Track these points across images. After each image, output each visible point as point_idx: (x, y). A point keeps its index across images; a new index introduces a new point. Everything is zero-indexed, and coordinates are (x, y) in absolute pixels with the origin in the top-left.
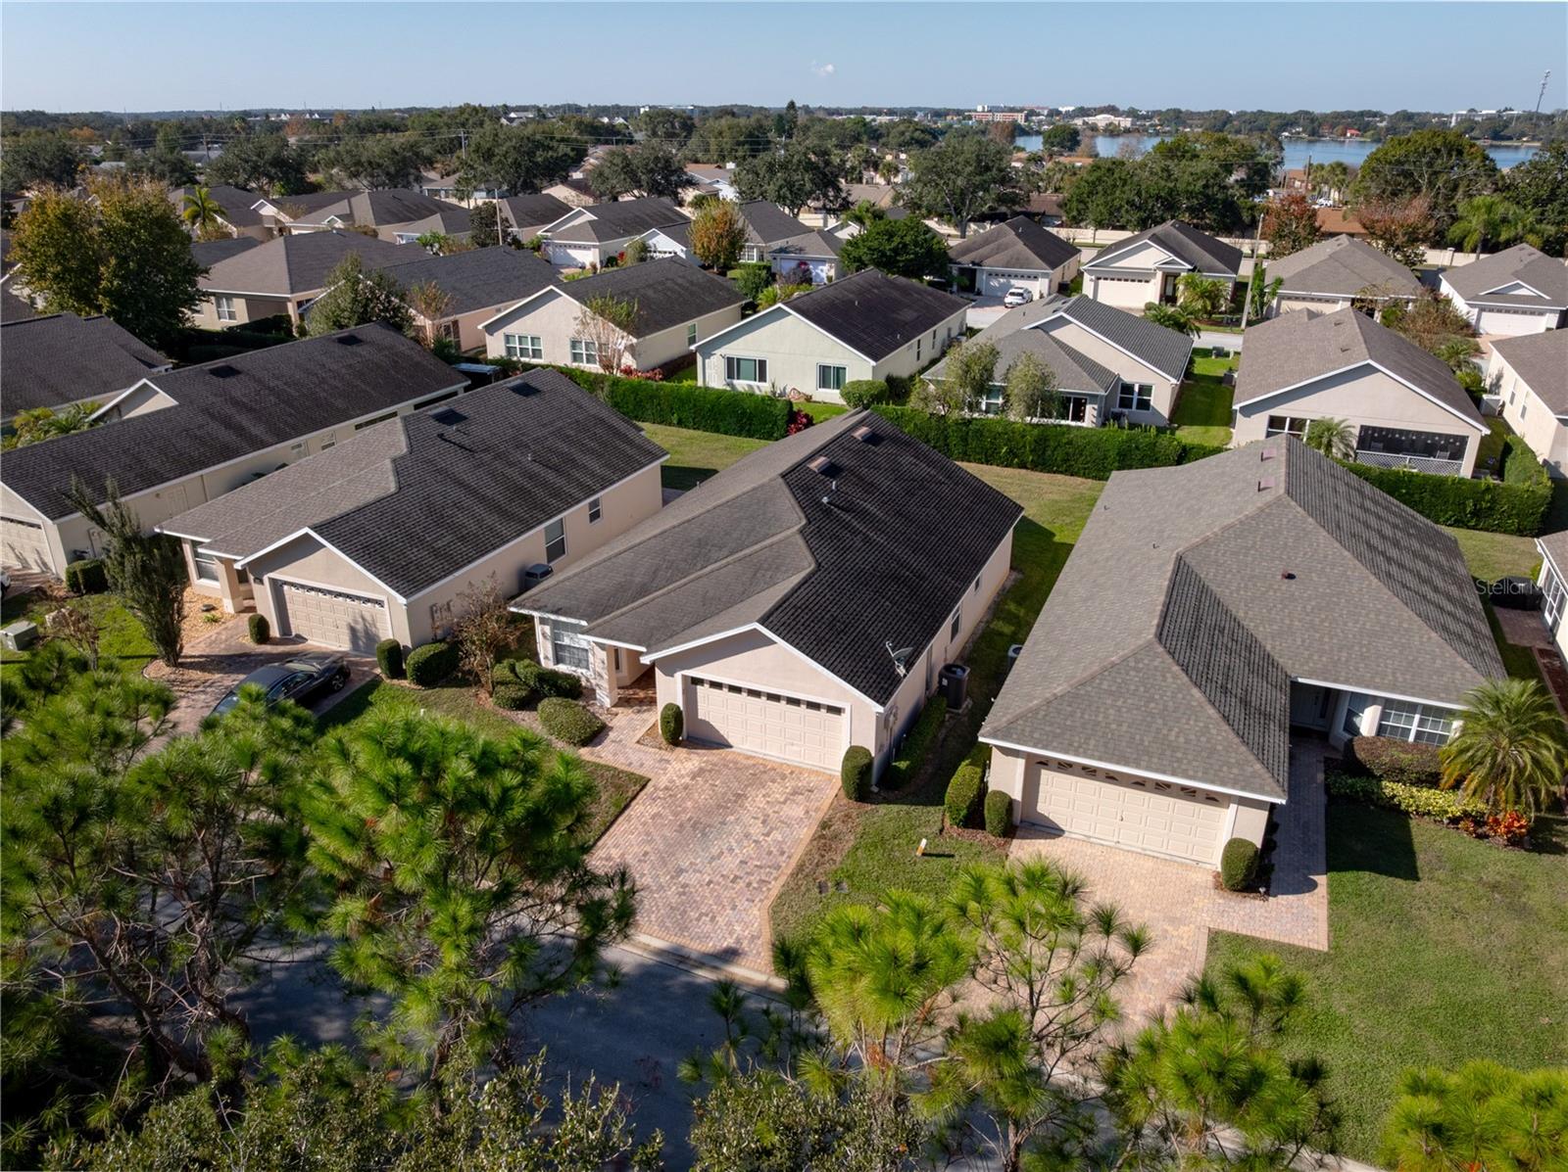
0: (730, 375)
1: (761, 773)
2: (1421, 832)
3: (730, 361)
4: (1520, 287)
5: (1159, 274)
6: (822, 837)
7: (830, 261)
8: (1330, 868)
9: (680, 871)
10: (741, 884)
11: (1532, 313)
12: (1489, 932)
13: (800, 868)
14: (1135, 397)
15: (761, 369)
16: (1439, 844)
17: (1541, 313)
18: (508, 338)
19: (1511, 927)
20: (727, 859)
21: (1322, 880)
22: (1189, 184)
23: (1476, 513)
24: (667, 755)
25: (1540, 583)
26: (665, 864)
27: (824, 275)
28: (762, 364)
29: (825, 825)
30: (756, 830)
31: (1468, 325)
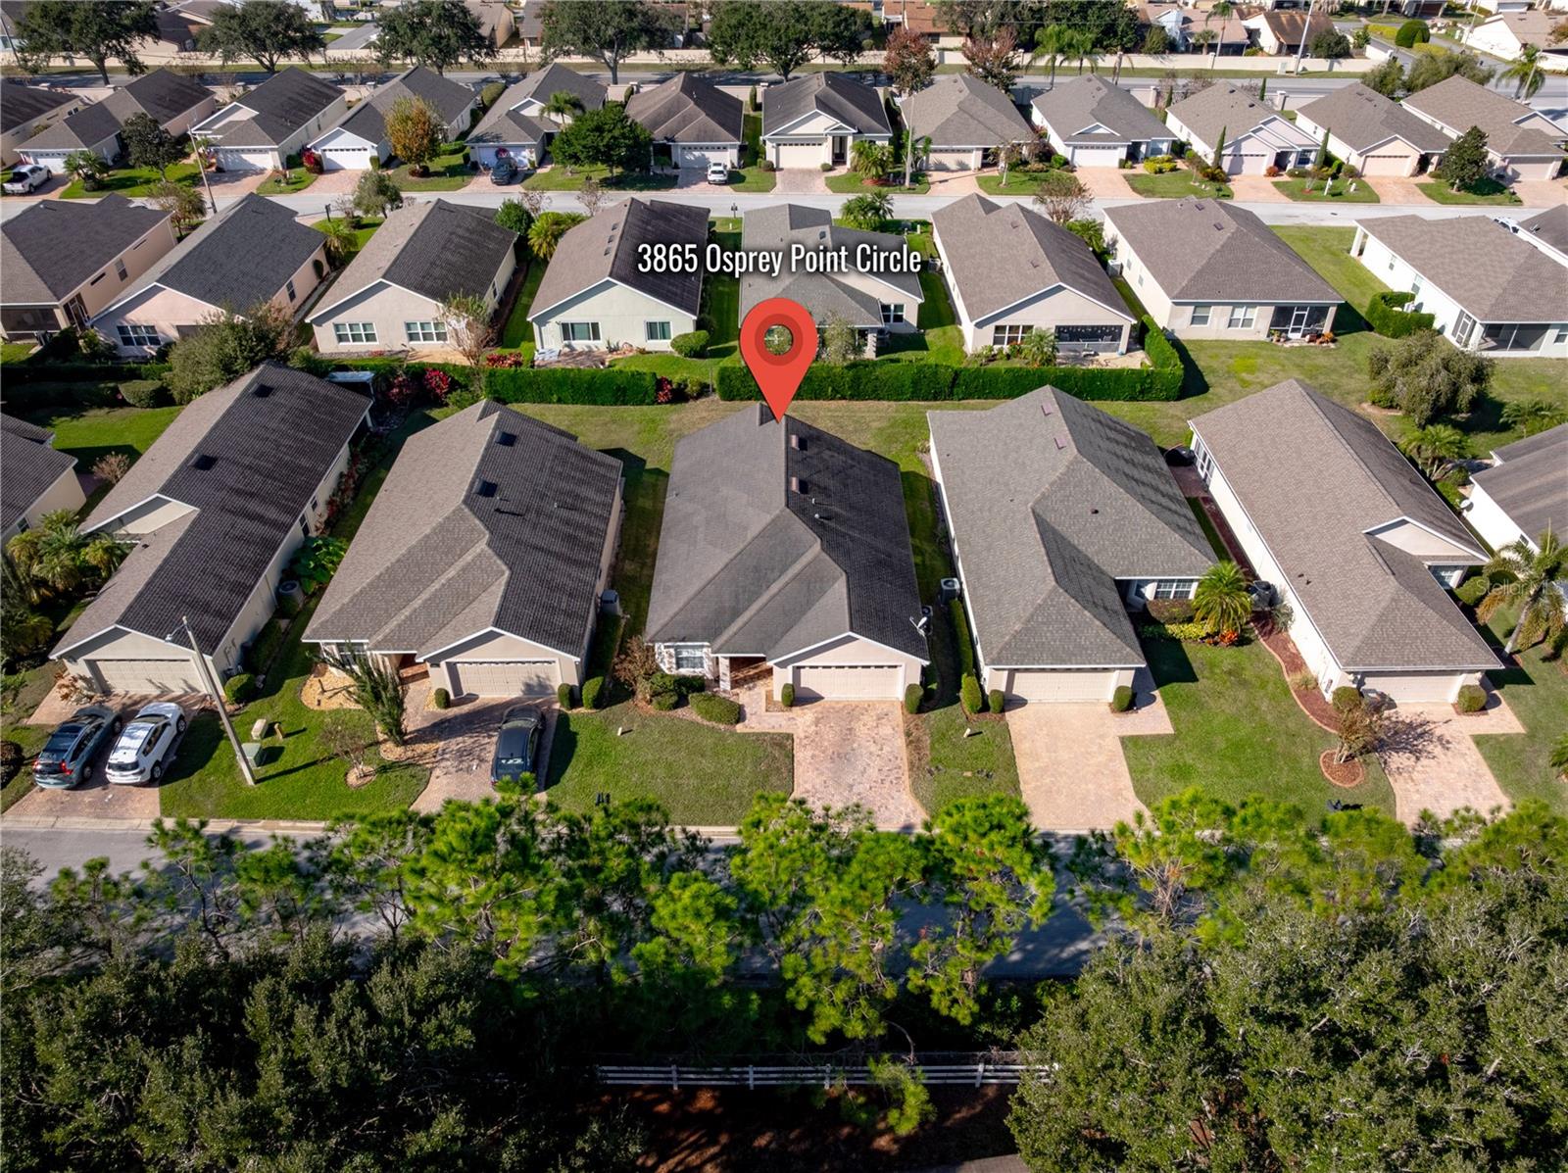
0: (566, 337)
1: (851, 713)
2: (1189, 649)
3: (565, 326)
4: (1098, 127)
5: (830, 138)
6: (911, 742)
7: (530, 146)
8: (1159, 685)
9: (851, 786)
10: (887, 784)
11: (1109, 148)
12: (1235, 700)
13: (912, 765)
14: (892, 314)
15: (594, 331)
16: (1200, 655)
17: (1115, 148)
18: (337, 327)
19: (1242, 695)
20: (870, 771)
21: (1156, 693)
22: (820, 26)
23: (1142, 392)
24: (791, 715)
25: (1192, 447)
26: (839, 784)
27: (526, 161)
28: (595, 326)
29: (908, 734)
30: (873, 748)
31: (1066, 162)
